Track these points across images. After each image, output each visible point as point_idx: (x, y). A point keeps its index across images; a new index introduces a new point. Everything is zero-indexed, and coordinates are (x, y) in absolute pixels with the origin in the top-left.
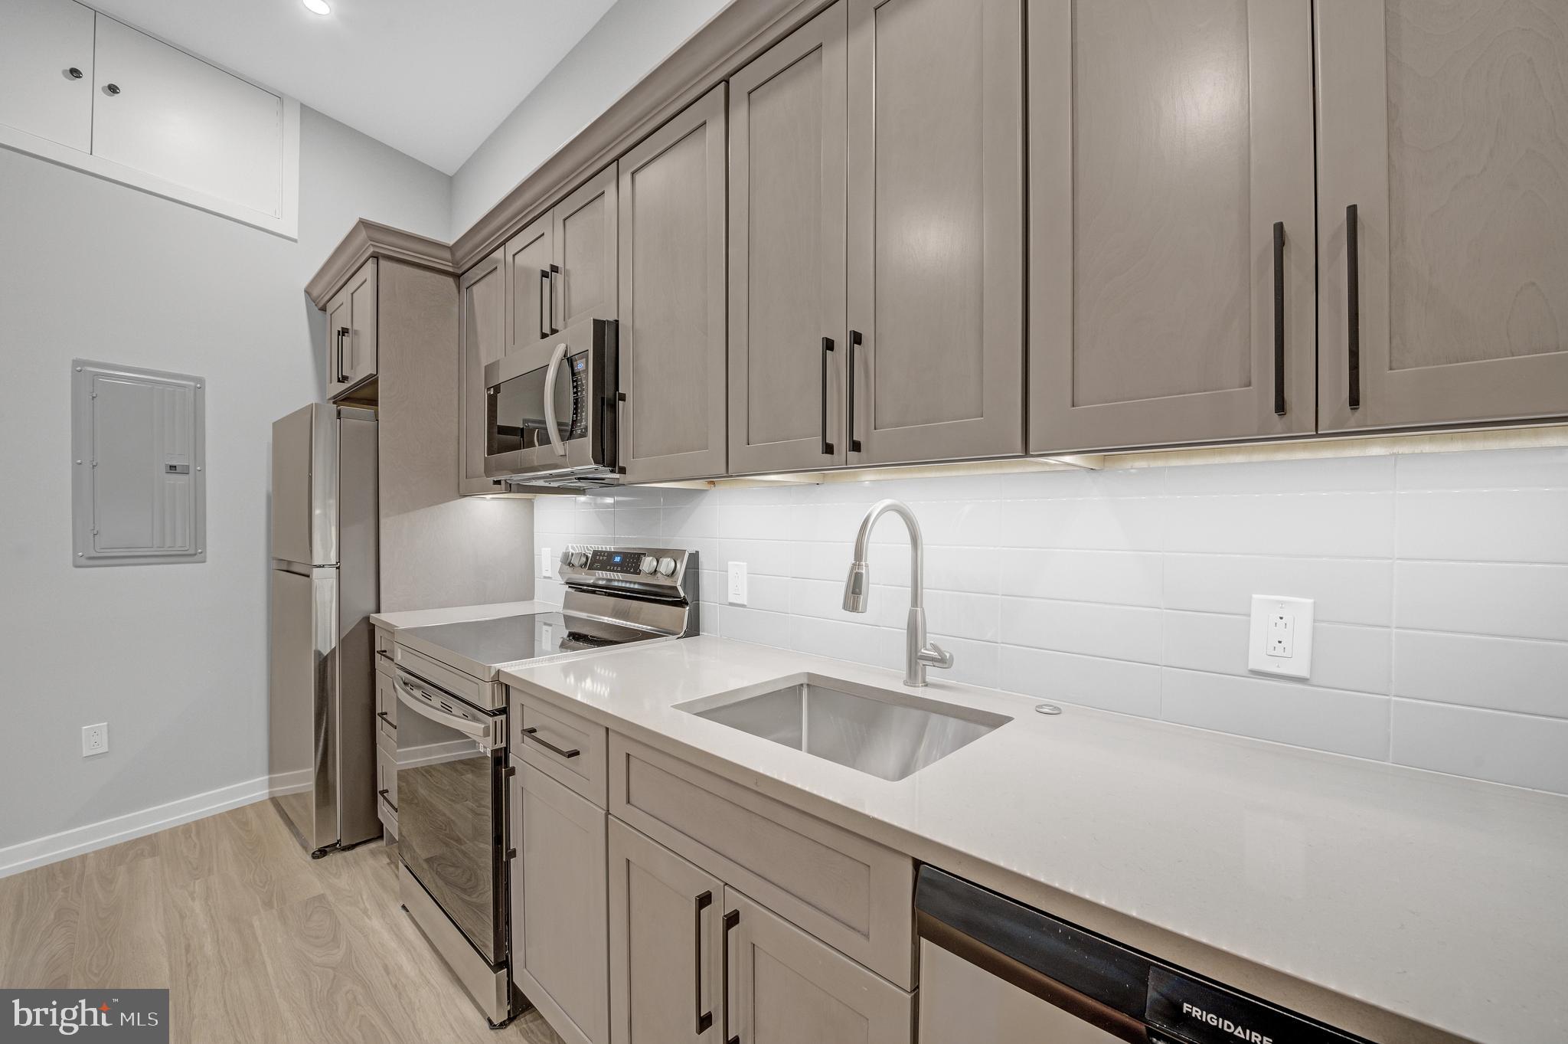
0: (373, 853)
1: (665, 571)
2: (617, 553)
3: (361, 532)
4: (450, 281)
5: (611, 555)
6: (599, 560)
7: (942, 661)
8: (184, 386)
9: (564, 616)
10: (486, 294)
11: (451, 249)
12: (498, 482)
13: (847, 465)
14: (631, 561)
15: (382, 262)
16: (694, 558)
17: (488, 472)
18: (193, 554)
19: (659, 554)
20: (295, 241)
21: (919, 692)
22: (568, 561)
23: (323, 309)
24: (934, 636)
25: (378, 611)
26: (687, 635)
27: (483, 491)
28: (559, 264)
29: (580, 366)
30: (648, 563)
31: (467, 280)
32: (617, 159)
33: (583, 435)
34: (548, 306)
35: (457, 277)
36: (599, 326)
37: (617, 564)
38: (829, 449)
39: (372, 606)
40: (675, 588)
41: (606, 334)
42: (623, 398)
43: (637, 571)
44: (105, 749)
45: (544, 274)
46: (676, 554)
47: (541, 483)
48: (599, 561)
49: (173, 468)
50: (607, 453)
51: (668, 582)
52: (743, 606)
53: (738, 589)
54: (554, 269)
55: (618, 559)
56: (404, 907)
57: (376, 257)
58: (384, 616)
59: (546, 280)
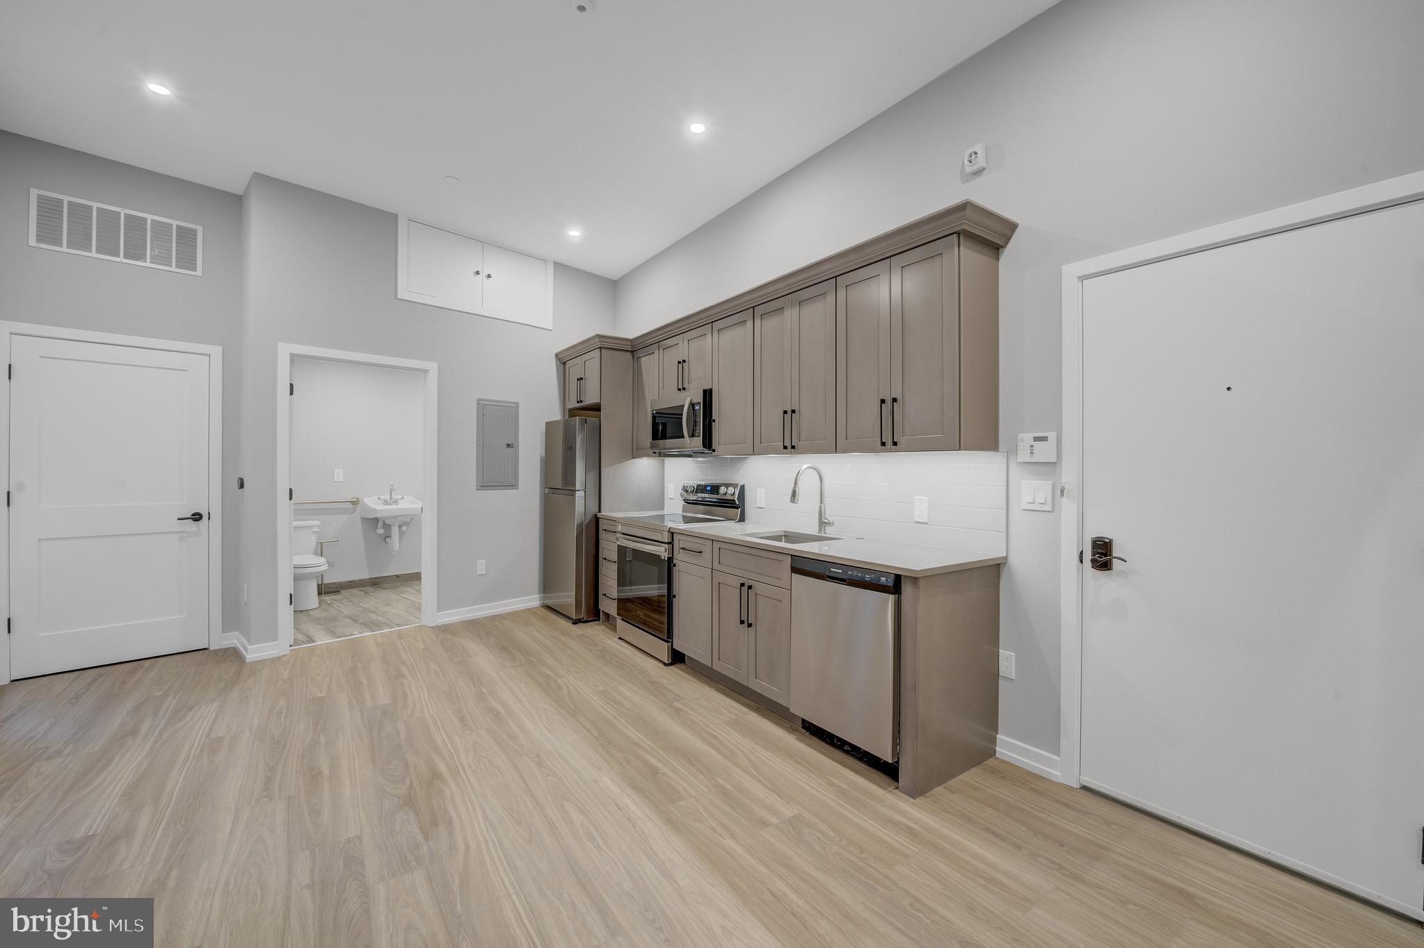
1: (730, 493)
2: (709, 486)
3: (593, 475)
4: (629, 355)
5: (706, 486)
6: (701, 489)
7: (828, 524)
8: (512, 407)
9: (683, 516)
10: (649, 363)
11: (631, 340)
12: (654, 453)
13: (791, 453)
14: (715, 489)
15: (603, 350)
16: (743, 487)
17: (652, 447)
18: (513, 485)
19: (727, 486)
20: (551, 330)
21: (823, 535)
22: (685, 489)
23: (564, 363)
24: (829, 516)
25: (600, 512)
26: (739, 521)
27: (647, 455)
28: (686, 359)
29: (697, 408)
30: (723, 490)
31: (639, 354)
32: (712, 322)
33: (699, 436)
34: (681, 376)
35: (632, 352)
36: (705, 391)
37: (708, 491)
38: (785, 447)
39: (597, 510)
40: (734, 500)
41: (708, 394)
42: (714, 421)
43: (718, 493)
44: (484, 573)
45: (679, 362)
46: (735, 486)
47: (676, 453)
48: (700, 489)
49: (508, 445)
50: (708, 443)
51: (731, 498)
52: (762, 508)
53: (761, 502)
54: (684, 361)
55: (709, 488)
56: (620, 638)
57: (600, 348)
58: (603, 513)
59: (680, 365)
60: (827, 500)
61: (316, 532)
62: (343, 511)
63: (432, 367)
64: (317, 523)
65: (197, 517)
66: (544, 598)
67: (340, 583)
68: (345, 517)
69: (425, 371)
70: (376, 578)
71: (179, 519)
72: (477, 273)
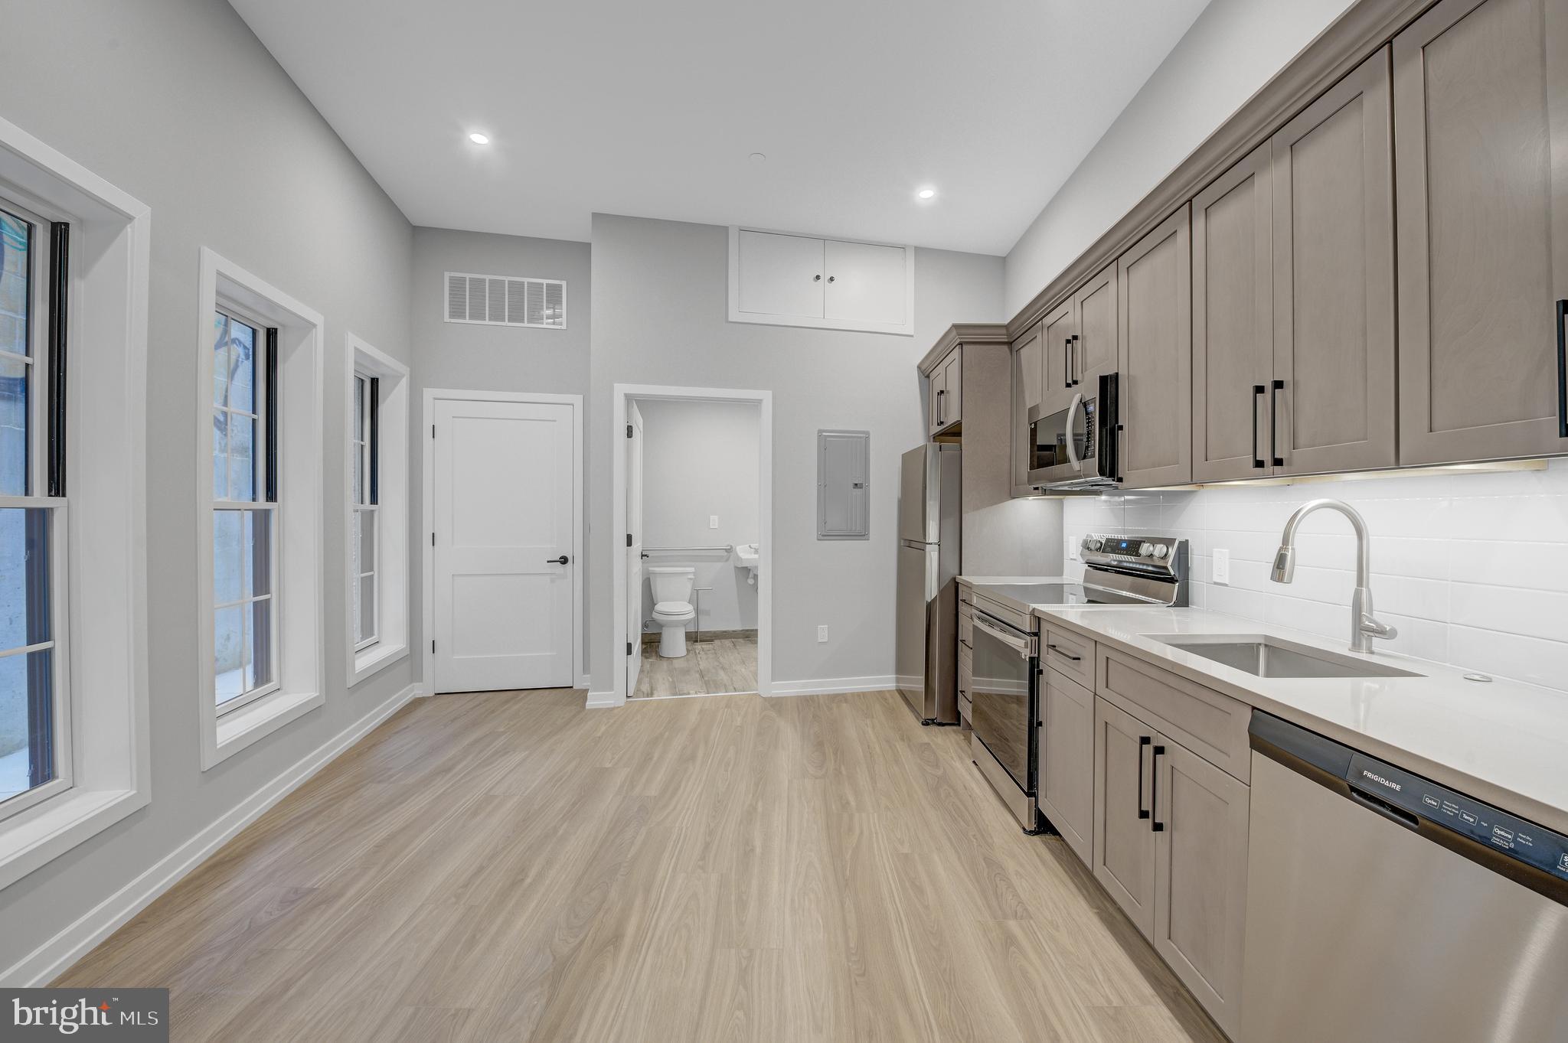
0: (954, 731)
1: (1160, 554)
2: (1125, 541)
3: (951, 523)
4: (1005, 348)
5: (1119, 541)
6: (1112, 546)
7: (1381, 632)
8: (860, 437)
9: (1084, 587)
10: (1032, 355)
11: (1006, 327)
12: (1036, 489)
13: (1273, 476)
14: (1133, 547)
15: (964, 347)
16: (1184, 548)
17: (1030, 482)
18: (863, 535)
19: (1154, 541)
20: (912, 336)
21: (1364, 656)
22: (1086, 546)
23: (928, 377)
24: (1380, 615)
25: (961, 575)
26: (1176, 605)
27: (1027, 494)
28: (1078, 333)
29: (1091, 408)
30: (1145, 549)
31: (1016, 346)
32: (1117, 258)
33: (1093, 456)
34: (1070, 363)
35: (1010, 344)
36: (1104, 380)
37: (1123, 549)
38: (1259, 464)
39: (957, 571)
40: (1166, 568)
41: (1109, 385)
42: (1121, 428)
43: (1138, 555)
44: (828, 641)
45: (1068, 341)
46: (1169, 542)
47: (1066, 488)
48: (1110, 546)
49: (856, 485)
50: (1110, 468)
51: (1161, 563)
52: (1226, 585)
53: (1221, 571)
54: (1075, 338)
55: (1124, 545)
56: (974, 762)
57: (961, 344)
58: (963, 577)
59: (1069, 345)
60: (1374, 578)
61: (691, 579)
62: (719, 559)
63: (766, 396)
64: (692, 570)
65: (564, 560)
66: (898, 680)
67: (715, 632)
68: (719, 565)
69: (760, 401)
70: (747, 630)
71: (548, 562)
72: (818, 277)
